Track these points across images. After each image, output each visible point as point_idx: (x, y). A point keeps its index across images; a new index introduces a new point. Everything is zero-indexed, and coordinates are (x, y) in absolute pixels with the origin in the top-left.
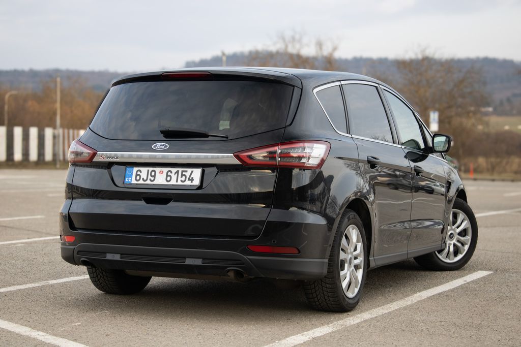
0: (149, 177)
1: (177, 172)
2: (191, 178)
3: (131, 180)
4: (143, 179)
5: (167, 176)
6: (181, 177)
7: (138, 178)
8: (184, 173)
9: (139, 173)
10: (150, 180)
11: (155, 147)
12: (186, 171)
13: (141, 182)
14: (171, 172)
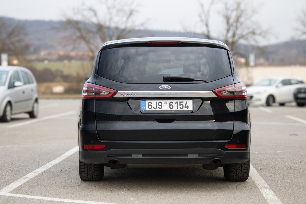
0: (158, 106)
1: (177, 103)
2: (186, 106)
3: (145, 108)
4: (154, 107)
5: (170, 105)
6: (180, 106)
7: (150, 107)
8: (181, 103)
9: (150, 104)
10: (159, 108)
11: (161, 87)
12: (183, 102)
13: (153, 109)
14: (173, 103)
